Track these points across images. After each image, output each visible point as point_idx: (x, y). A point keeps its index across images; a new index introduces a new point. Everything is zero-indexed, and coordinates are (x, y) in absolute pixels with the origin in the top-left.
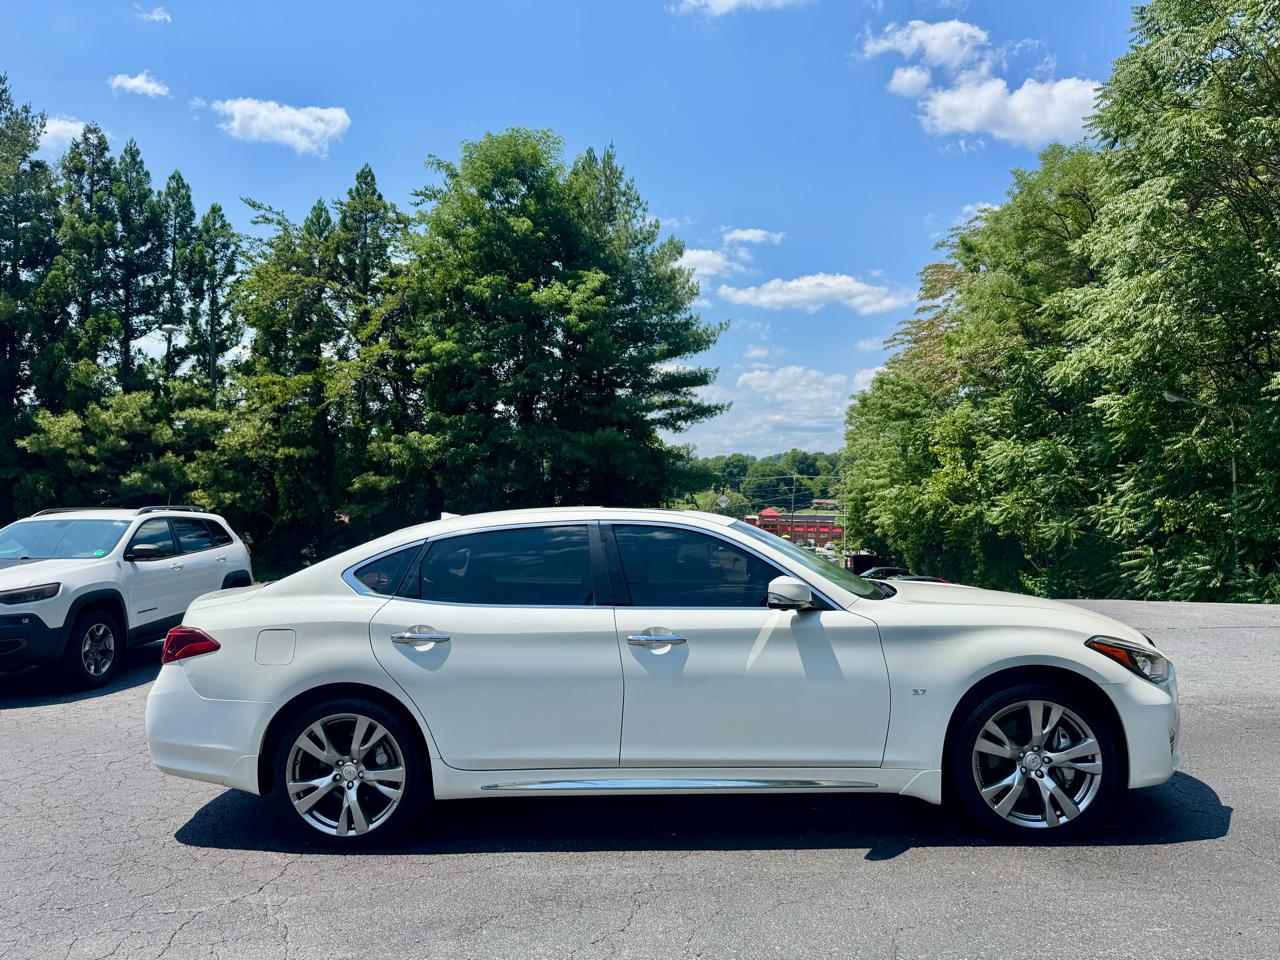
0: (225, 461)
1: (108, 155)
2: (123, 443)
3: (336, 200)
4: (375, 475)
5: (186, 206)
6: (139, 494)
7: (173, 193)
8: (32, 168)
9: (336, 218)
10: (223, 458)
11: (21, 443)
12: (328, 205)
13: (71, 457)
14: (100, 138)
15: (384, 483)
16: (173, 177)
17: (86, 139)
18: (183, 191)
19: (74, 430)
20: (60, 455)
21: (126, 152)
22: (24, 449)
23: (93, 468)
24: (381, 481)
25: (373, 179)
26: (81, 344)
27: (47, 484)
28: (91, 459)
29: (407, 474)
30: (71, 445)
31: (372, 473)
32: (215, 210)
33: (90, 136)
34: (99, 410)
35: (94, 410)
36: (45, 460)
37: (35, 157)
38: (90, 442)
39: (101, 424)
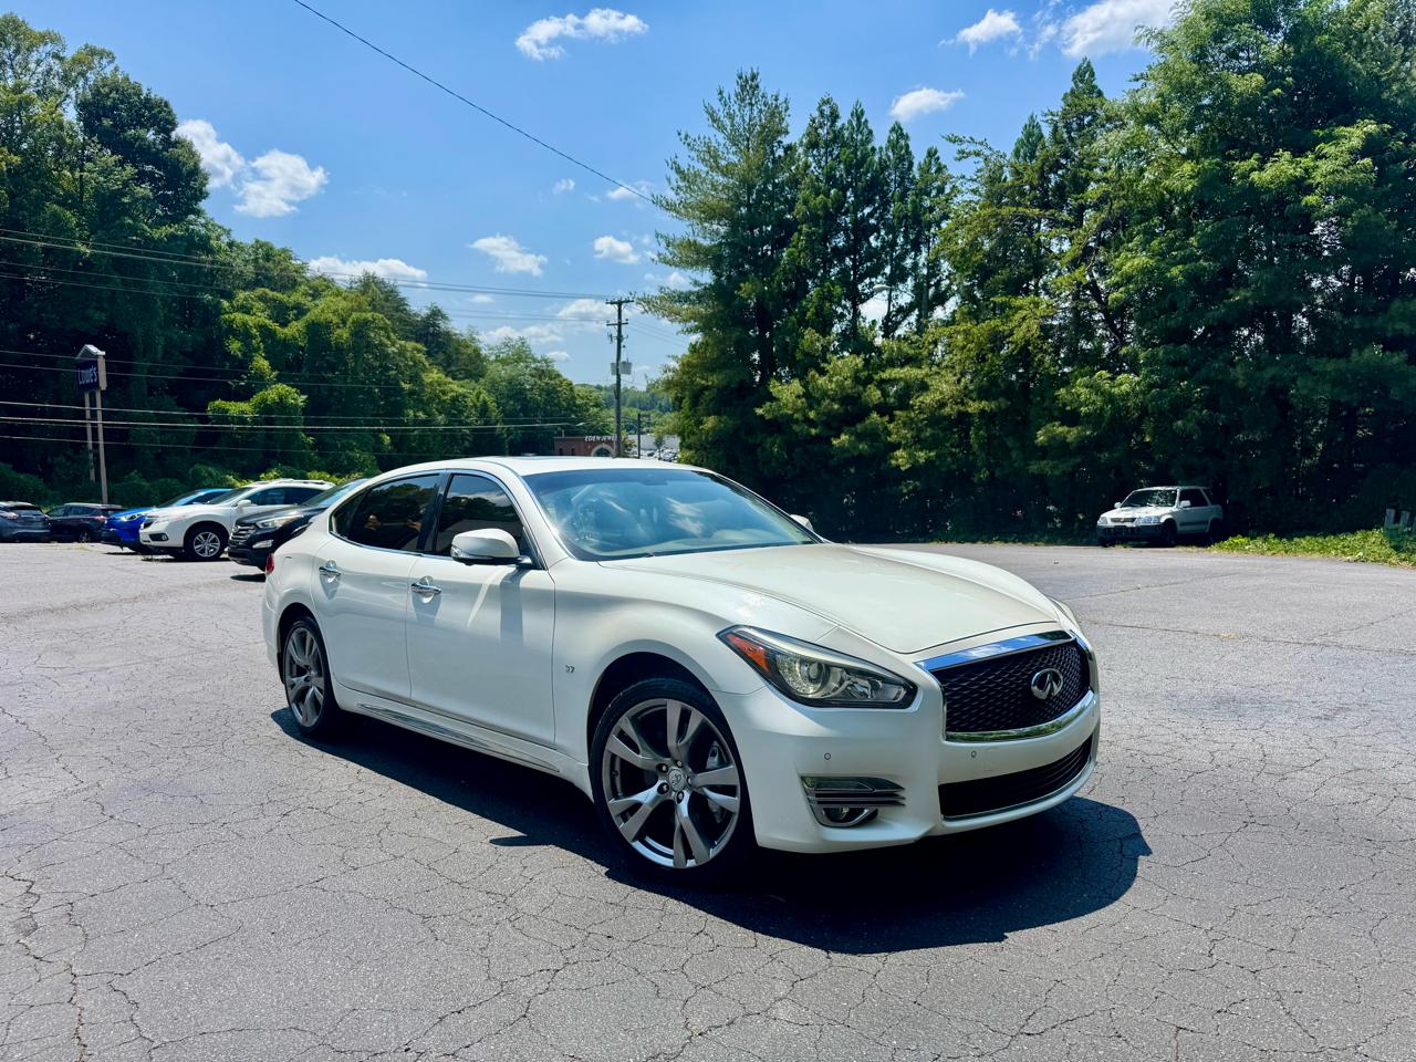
0: (924, 419)
1: (839, 124)
2: (836, 407)
3: (1046, 111)
4: (1062, 425)
5: (904, 157)
6: (847, 455)
7: (893, 145)
8: (785, 152)
9: (1047, 131)
10: (922, 417)
11: (759, 411)
12: (1039, 119)
13: (797, 421)
14: (831, 107)
15: (1071, 434)
16: (893, 130)
17: (822, 112)
18: (902, 142)
19: (798, 397)
20: (790, 419)
21: (852, 115)
22: (762, 416)
23: (813, 431)
24: (1069, 432)
25: (1092, 74)
26: (809, 314)
27: (780, 447)
28: (812, 423)
29: (1104, 424)
30: (796, 411)
31: (1057, 423)
32: (932, 154)
33: (824, 108)
34: (817, 375)
35: (813, 376)
36: (778, 425)
37: (786, 141)
38: (811, 407)
39: (819, 389)
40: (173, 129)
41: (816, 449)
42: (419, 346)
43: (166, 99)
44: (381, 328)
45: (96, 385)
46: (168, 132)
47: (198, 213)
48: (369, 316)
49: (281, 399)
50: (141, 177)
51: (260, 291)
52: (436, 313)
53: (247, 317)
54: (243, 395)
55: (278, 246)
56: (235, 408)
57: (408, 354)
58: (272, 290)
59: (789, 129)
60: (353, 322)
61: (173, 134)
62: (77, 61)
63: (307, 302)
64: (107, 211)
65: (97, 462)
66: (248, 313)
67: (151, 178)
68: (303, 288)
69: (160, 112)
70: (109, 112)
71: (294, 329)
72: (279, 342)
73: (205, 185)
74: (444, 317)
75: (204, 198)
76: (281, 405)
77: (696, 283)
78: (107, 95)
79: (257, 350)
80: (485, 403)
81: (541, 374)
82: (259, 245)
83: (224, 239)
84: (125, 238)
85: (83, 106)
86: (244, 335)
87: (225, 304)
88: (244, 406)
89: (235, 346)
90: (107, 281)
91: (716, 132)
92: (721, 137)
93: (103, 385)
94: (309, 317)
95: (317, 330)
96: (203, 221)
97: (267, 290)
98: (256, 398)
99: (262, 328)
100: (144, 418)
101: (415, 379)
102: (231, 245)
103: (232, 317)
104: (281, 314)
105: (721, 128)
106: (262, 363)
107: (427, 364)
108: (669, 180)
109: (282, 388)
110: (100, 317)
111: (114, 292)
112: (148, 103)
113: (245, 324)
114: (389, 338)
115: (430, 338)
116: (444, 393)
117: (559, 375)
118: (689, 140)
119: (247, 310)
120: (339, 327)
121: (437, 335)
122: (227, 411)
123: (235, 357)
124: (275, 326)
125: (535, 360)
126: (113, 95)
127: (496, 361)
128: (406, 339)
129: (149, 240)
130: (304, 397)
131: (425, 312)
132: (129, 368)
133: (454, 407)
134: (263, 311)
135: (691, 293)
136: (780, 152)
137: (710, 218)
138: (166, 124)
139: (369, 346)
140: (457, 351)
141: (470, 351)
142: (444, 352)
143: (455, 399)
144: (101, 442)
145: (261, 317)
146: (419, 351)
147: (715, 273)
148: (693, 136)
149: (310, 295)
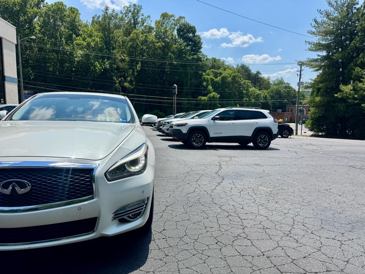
8: (357, 10)
11: (336, 95)
13: (349, 98)
19: (351, 90)
20: (347, 98)
22: (337, 97)
23: (356, 102)
26: (358, 62)
27: (343, 107)
28: (356, 99)
30: (350, 95)
34: (358, 83)
35: (357, 83)
36: (343, 100)
37: (357, 6)
38: (356, 94)
39: (359, 87)
40: (195, 33)
41: (357, 108)
42: (249, 81)
43: (194, 26)
44: (239, 77)
45: (175, 93)
46: (194, 33)
47: (201, 52)
48: (236, 74)
49: (213, 96)
50: (188, 45)
51: (212, 70)
52: (258, 73)
53: (208, 76)
54: (205, 95)
55: (217, 59)
56: (203, 98)
57: (246, 84)
58: (215, 69)
59: (359, 3)
60: (232, 76)
61: (196, 34)
62: (177, 20)
63: (223, 72)
64: (180, 53)
65: (175, 110)
66: (209, 75)
67: (190, 45)
68: (222, 68)
69: (193, 29)
70: (183, 31)
71: (219, 79)
72: (215, 82)
73: (201, 45)
74: (260, 73)
75: (201, 48)
76: (214, 97)
77: (319, 56)
78: (182, 27)
79: (209, 84)
80: (266, 96)
81: (286, 87)
82: (213, 58)
83: (206, 58)
84: (183, 59)
85: (177, 30)
86: (207, 81)
87: (204, 74)
88: (205, 98)
89: (205, 84)
90: (179, 69)
91: (330, 8)
92: (332, 9)
93: (176, 93)
94: (222, 75)
95: (224, 78)
96: (201, 54)
97: (213, 70)
98: (208, 96)
99: (211, 79)
100: (185, 100)
101: (247, 90)
102: (207, 59)
103: (205, 76)
104: (216, 75)
105: (333, 6)
106: (210, 87)
107: (251, 86)
108: (311, 24)
109: (214, 93)
110: (177, 78)
111: (180, 72)
112: (191, 28)
113: (207, 78)
114: (241, 79)
115: (256, 79)
116: (255, 93)
117: (291, 88)
118: (321, 11)
119: (208, 75)
120: (229, 78)
121: (258, 78)
122: (202, 99)
123: (205, 86)
124: (214, 78)
125: (285, 84)
126: (184, 27)
127: (274, 84)
128: (246, 79)
129: (188, 60)
130: (219, 95)
131: (255, 73)
132: (183, 89)
133: (258, 97)
134: (212, 75)
135: (318, 59)
136: (355, 11)
137: (326, 35)
138: (194, 32)
139: (237, 82)
140: (263, 82)
141: (266, 82)
142: (259, 83)
143: (257, 95)
144: (176, 106)
145: (211, 76)
146: (249, 83)
147: (327, 52)
148: (322, 10)
149: (224, 70)
